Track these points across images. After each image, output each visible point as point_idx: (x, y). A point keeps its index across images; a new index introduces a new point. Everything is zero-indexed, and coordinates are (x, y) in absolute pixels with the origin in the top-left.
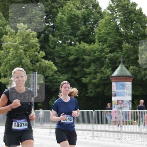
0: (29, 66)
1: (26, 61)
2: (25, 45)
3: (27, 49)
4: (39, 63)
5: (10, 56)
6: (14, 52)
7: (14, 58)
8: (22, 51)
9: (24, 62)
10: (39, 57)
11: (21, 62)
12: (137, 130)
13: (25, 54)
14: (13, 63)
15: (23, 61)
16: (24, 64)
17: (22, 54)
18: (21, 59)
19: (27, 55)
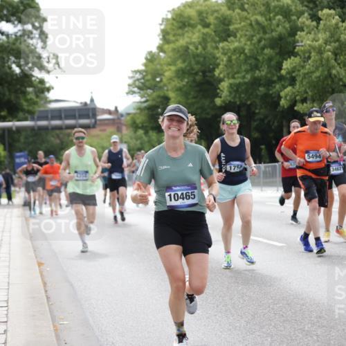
0: (344, 80)
1: (338, 72)
2: (333, 44)
3: (339, 51)
5: (309, 65)
6: (318, 57)
7: (317, 68)
8: (330, 53)
9: (336, 73)
11: (330, 75)
13: (336, 60)
14: (316, 78)
15: (334, 72)
16: (335, 76)
17: (330, 59)
18: (330, 69)
19: (339, 62)
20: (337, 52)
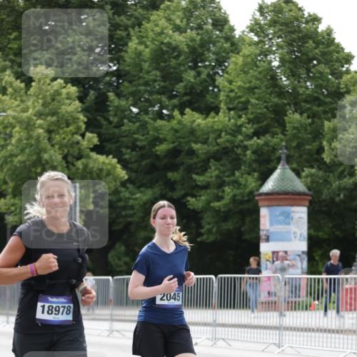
1: (51, 156)
2: (49, 118)
3: (55, 128)
4: (83, 160)
5: (13, 145)
6: (24, 134)
7: (23, 150)
9: (47, 158)
10: (82, 148)
11: (39, 159)
12: (321, 324)
13: (50, 139)
14: (20, 162)
15: (46, 156)
16: (47, 162)
17: (41, 139)
18: (39, 152)
19: (54, 142)
20: (51, 128)
